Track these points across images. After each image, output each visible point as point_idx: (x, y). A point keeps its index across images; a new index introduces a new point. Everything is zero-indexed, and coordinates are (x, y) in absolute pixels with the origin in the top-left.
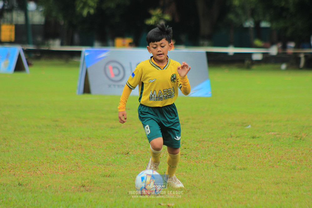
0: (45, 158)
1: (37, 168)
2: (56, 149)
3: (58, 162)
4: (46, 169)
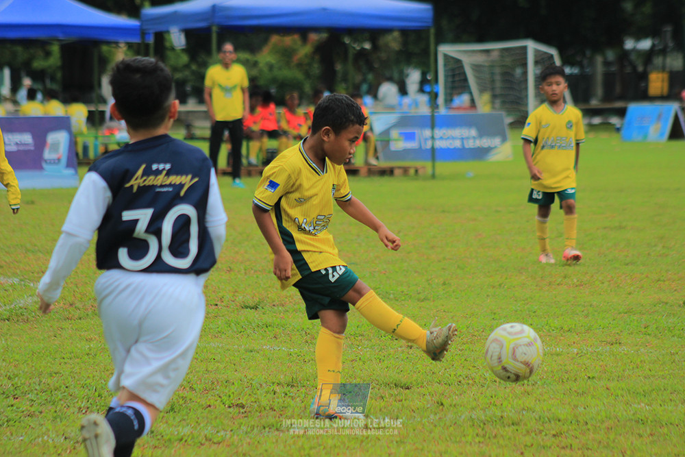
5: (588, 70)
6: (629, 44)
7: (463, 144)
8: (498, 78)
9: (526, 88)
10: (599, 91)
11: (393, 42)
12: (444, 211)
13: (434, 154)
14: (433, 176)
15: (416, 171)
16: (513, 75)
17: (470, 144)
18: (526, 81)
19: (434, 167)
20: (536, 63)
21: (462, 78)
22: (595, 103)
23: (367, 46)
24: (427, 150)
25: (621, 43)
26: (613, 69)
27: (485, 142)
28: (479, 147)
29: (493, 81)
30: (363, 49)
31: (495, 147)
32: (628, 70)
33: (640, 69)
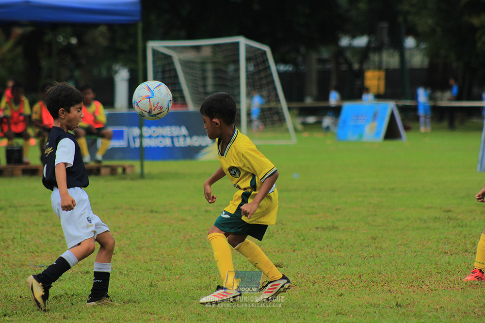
0: (434, 266)
1: (423, 281)
2: (449, 253)
3: (453, 272)
4: (436, 282)
5: (302, 68)
6: (345, 42)
7: (173, 142)
8: (210, 75)
9: (238, 86)
10: (313, 89)
11: (100, 36)
12: (152, 211)
13: (142, 154)
14: (142, 176)
15: (124, 170)
16: (225, 72)
17: (180, 143)
18: (238, 78)
19: (142, 166)
20: (248, 60)
21: (173, 74)
22: (309, 101)
23: (74, 41)
24: (135, 148)
25: (336, 40)
26: (329, 66)
27: (196, 141)
28: (189, 146)
29: (204, 78)
30: (70, 44)
31: (207, 146)
32: (344, 67)
33: (356, 66)
